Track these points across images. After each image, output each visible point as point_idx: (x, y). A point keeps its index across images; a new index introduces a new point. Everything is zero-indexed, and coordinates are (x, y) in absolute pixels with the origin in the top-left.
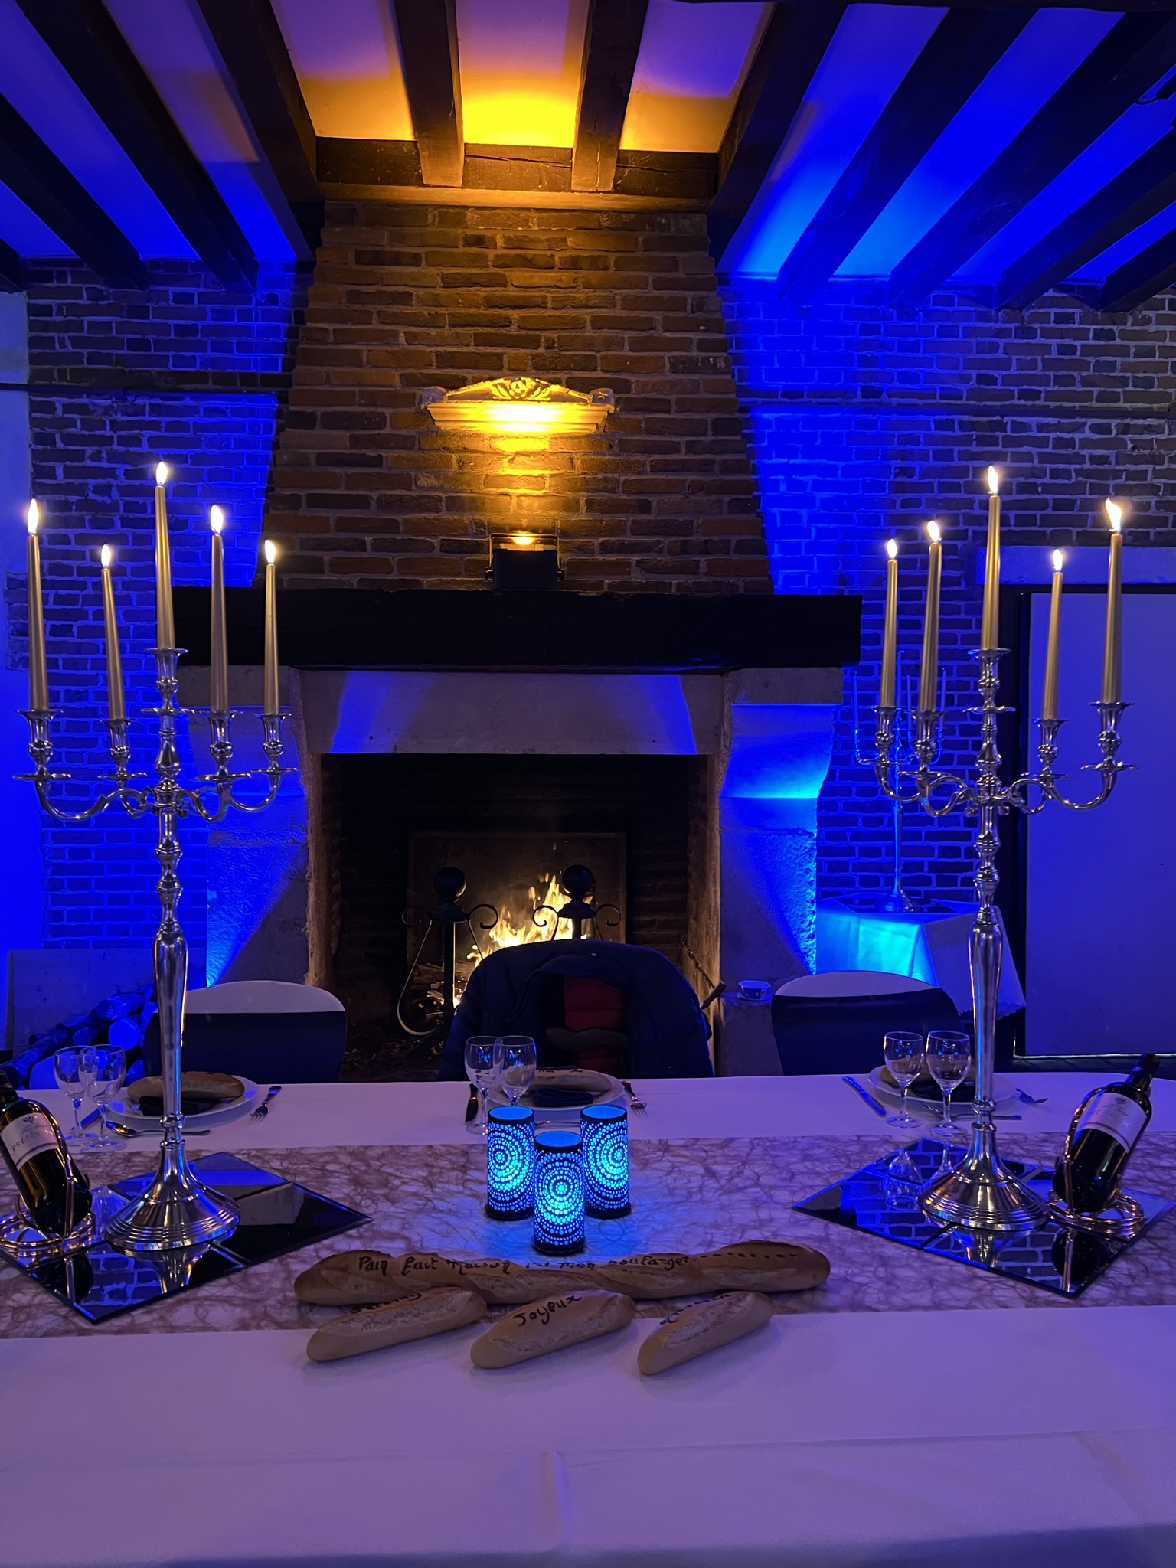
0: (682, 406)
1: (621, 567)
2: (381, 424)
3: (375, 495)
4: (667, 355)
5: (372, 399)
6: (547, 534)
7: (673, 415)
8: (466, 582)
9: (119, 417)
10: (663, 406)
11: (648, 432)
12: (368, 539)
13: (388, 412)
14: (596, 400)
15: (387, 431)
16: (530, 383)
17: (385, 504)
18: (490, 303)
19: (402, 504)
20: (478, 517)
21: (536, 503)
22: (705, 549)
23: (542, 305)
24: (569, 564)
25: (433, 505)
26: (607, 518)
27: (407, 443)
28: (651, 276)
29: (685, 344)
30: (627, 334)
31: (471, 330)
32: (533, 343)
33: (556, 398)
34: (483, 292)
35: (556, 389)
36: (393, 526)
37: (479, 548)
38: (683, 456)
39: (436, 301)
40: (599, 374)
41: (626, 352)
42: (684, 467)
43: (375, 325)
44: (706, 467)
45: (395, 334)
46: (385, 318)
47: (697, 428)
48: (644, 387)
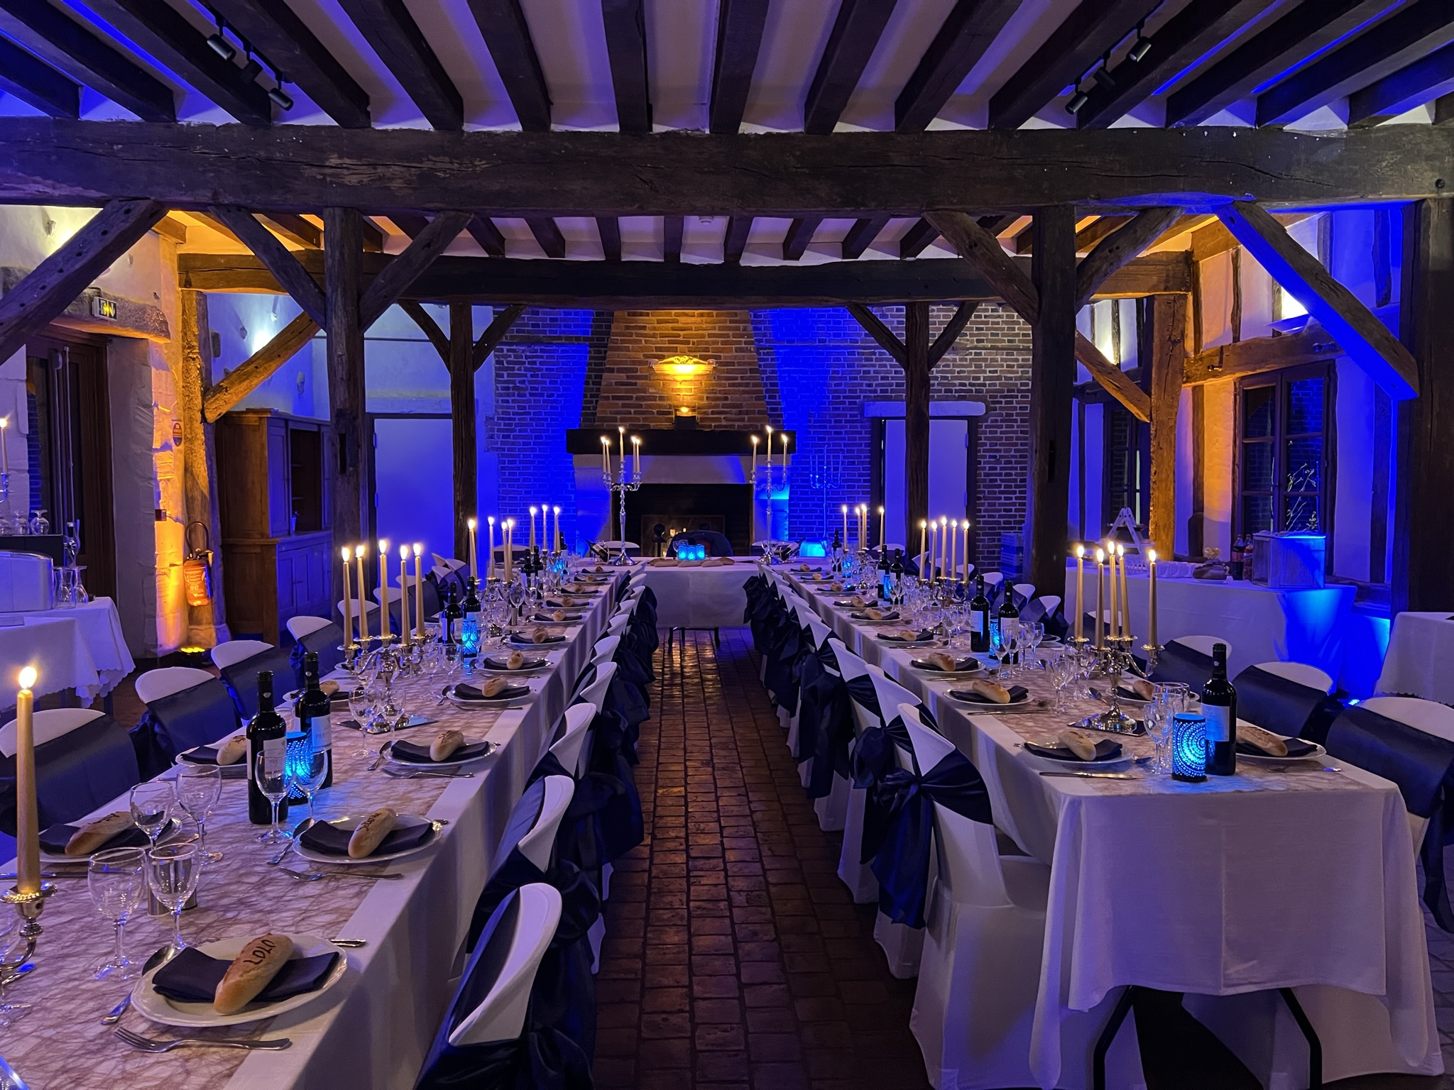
0: (739, 364)
1: (718, 420)
2: (636, 372)
3: (635, 396)
4: (734, 346)
5: (634, 363)
6: (693, 409)
7: (736, 367)
8: (665, 425)
9: (528, 354)
10: (733, 364)
11: (727, 373)
12: (632, 410)
13: (639, 367)
14: (709, 364)
15: (639, 374)
16: (687, 358)
17: (638, 398)
18: (673, 329)
19: (643, 398)
20: (669, 402)
21: (689, 398)
22: (747, 413)
23: (691, 330)
24: (701, 418)
25: (654, 398)
26: (713, 402)
27: (645, 378)
28: (728, 319)
29: (740, 343)
30: (720, 339)
31: (667, 339)
32: (688, 343)
33: (695, 363)
34: (671, 325)
35: (695, 360)
36: (641, 406)
37: (670, 413)
38: (739, 381)
39: (655, 329)
40: (710, 353)
41: (720, 346)
42: (740, 385)
43: (634, 337)
44: (747, 385)
45: (641, 341)
46: (637, 335)
47: (744, 371)
48: (726, 357)
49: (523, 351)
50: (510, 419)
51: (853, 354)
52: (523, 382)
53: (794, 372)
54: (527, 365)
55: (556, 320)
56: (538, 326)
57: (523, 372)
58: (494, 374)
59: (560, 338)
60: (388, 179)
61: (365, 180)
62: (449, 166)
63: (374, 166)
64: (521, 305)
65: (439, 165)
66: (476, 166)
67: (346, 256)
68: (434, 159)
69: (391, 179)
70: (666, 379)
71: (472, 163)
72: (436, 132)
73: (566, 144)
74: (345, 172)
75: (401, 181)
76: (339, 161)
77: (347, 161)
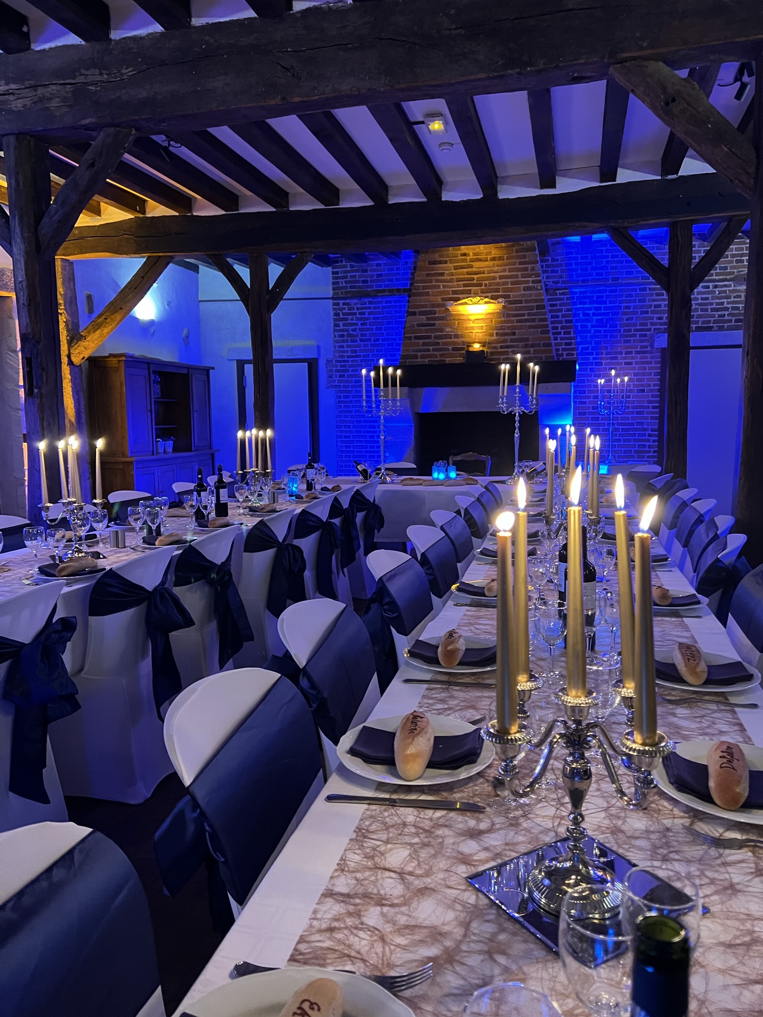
0: (526, 301)
1: (506, 353)
2: (435, 314)
3: (433, 335)
4: (522, 286)
5: (433, 306)
6: (484, 344)
7: (524, 305)
8: (459, 360)
9: (359, 306)
10: (521, 302)
11: (515, 310)
12: (431, 348)
13: (437, 309)
14: (498, 302)
15: (437, 315)
16: (479, 298)
17: (436, 337)
18: (468, 273)
19: (441, 337)
20: (463, 339)
21: (480, 334)
22: (533, 346)
23: (484, 273)
24: (491, 353)
25: (450, 337)
26: (502, 338)
27: (442, 318)
28: (517, 261)
29: (528, 282)
30: (509, 280)
31: (462, 283)
32: (481, 285)
33: (486, 303)
34: (466, 270)
35: (486, 300)
36: (438, 344)
37: (463, 349)
38: (526, 317)
39: (452, 274)
40: (501, 293)
41: (510, 286)
42: (527, 320)
43: (434, 283)
44: (534, 320)
45: (440, 286)
46: (437, 281)
47: (532, 308)
48: (514, 296)
49: (355, 304)
50: (344, 361)
51: (645, 289)
52: (354, 330)
53: (590, 309)
54: (358, 316)
55: (381, 275)
56: (366, 281)
57: (354, 322)
58: (332, 324)
59: (384, 291)
60: (47, 99)
61: (28, 103)
62: (98, 78)
63: (34, 87)
64: (305, 252)
65: (90, 79)
66: (122, 74)
67: (21, 183)
68: (86, 72)
69: (49, 99)
70: (460, 318)
71: (119, 71)
72: (88, 44)
73: (207, 38)
74: (12, 98)
75: (58, 100)
76: (7, 88)
77: (13, 86)
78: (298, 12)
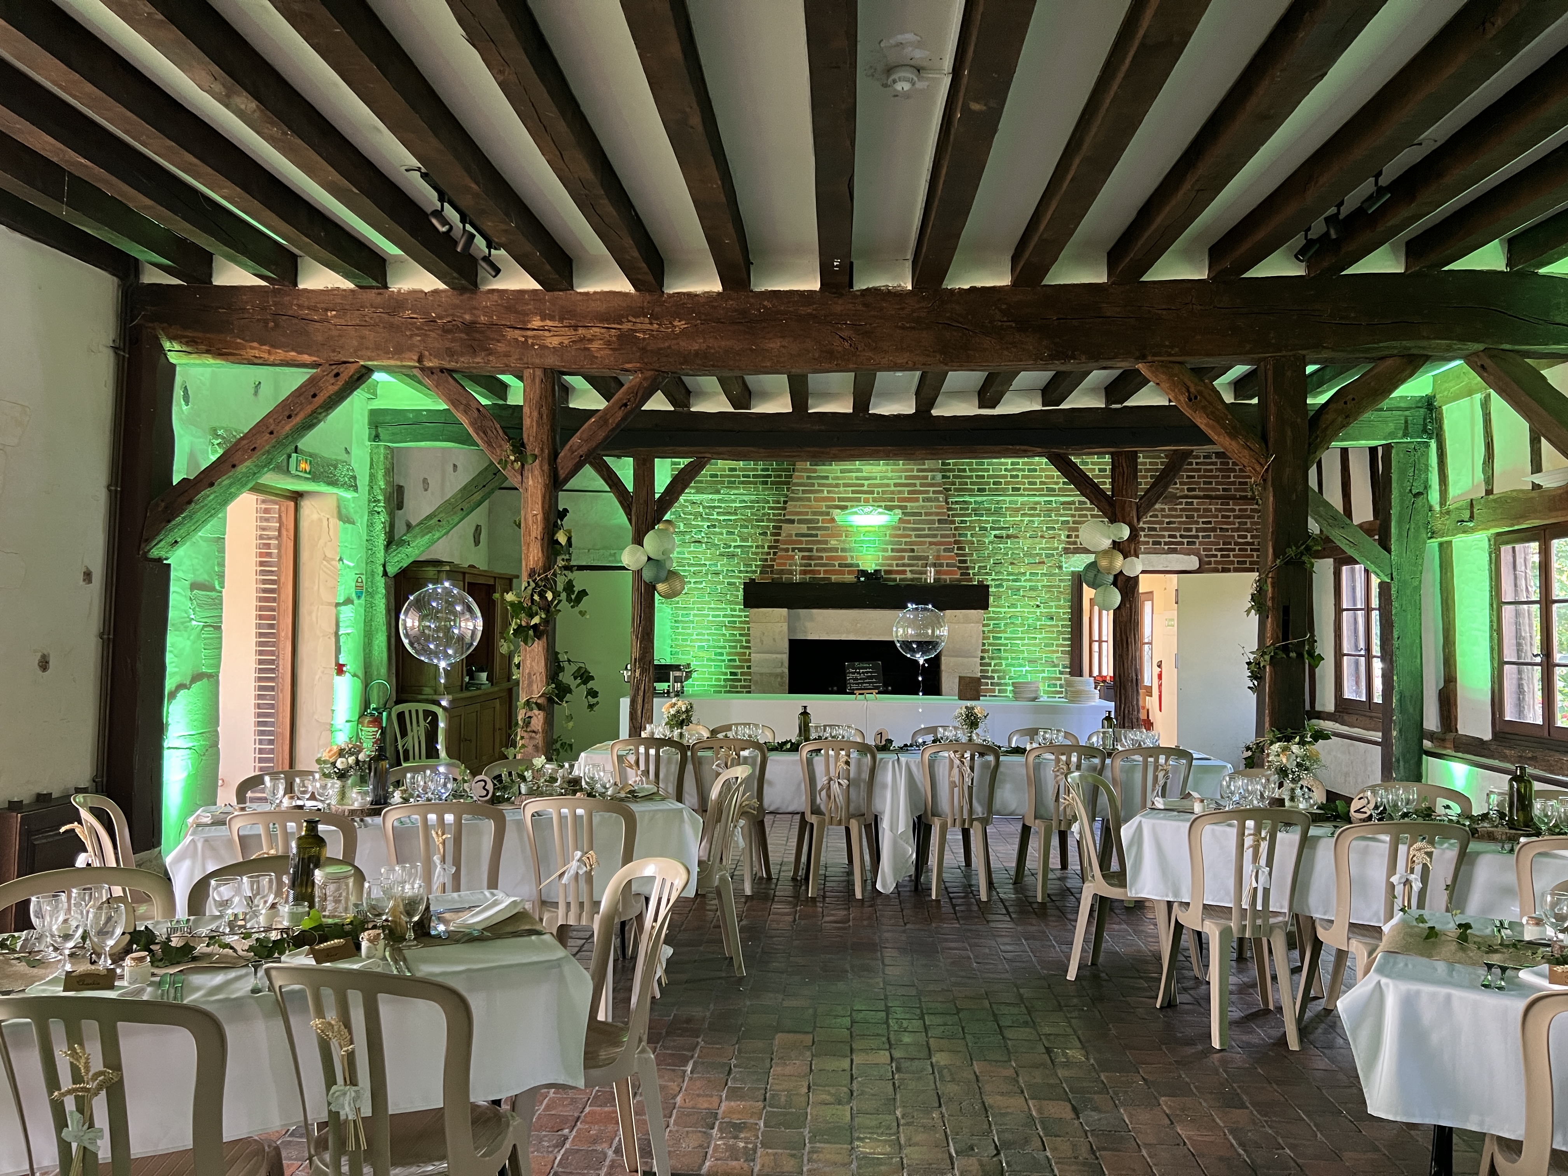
0: (926, 514)
1: (904, 572)
2: (818, 523)
3: (815, 547)
4: (921, 496)
5: (815, 513)
6: (877, 562)
7: (923, 517)
8: (847, 578)
9: (706, 505)
10: (920, 514)
11: (914, 524)
12: (813, 563)
13: (820, 518)
14: (895, 514)
15: (820, 525)
16: (871, 508)
17: (819, 550)
18: (857, 478)
19: (825, 550)
20: (852, 555)
21: (873, 550)
22: (934, 566)
23: (876, 479)
24: (885, 571)
25: (836, 550)
26: (899, 555)
27: (827, 529)
28: (915, 467)
29: (927, 492)
30: (906, 489)
31: (850, 489)
32: (872, 492)
33: (880, 513)
34: (854, 475)
35: (880, 510)
36: (821, 558)
37: (852, 566)
38: (926, 532)
39: (837, 478)
40: (896, 503)
41: (906, 495)
42: (927, 536)
43: (816, 488)
44: (935, 536)
45: (823, 491)
46: (819, 485)
47: (932, 522)
48: (912, 508)
49: (701, 502)
54: (704, 516)
57: (699, 523)
59: (738, 488)
60: (588, 340)
61: (566, 342)
62: (649, 327)
63: (576, 328)
64: (704, 458)
65: (639, 326)
66: (675, 327)
67: (545, 417)
68: (634, 320)
69: (590, 341)
70: (847, 531)
71: (671, 323)
72: (638, 293)
73: (766, 303)
74: (547, 333)
75: (601, 342)
76: (542, 324)
77: (549, 323)
78: (858, 291)
